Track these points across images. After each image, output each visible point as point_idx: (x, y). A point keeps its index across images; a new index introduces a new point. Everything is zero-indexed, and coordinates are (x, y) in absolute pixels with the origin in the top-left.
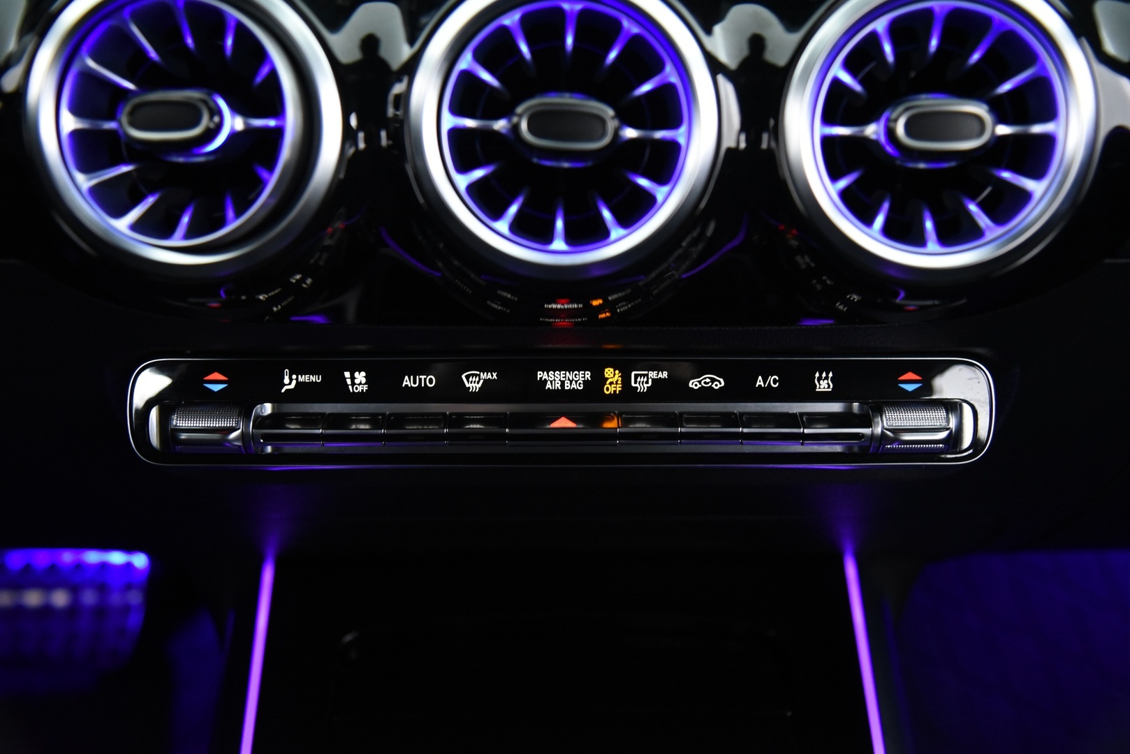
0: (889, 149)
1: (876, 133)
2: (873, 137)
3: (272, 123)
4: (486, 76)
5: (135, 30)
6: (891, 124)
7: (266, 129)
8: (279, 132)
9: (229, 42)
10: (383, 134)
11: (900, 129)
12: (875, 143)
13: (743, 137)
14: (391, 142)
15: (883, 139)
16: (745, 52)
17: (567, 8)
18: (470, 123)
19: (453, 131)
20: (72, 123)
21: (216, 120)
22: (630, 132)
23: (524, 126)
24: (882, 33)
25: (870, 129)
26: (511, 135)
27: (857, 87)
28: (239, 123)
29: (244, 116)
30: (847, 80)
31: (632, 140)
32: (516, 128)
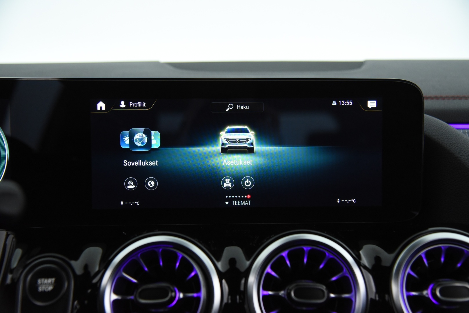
0: (433, 301)
1: (427, 294)
2: (427, 296)
3: (195, 295)
4: (273, 273)
5: (141, 261)
6: (434, 291)
7: (192, 297)
8: (199, 298)
9: (178, 264)
10: (238, 297)
11: (438, 294)
12: (428, 298)
13: (377, 296)
14: (241, 301)
15: (430, 297)
16: (373, 262)
17: (305, 249)
18: (270, 293)
19: (264, 296)
20: (114, 297)
21: (173, 294)
22: (332, 295)
23: (293, 294)
24: (423, 256)
25: (425, 293)
26: (286, 297)
27: (415, 276)
28: (181, 295)
29: (184, 292)
30: (412, 273)
31: (333, 298)
32: (289, 294)
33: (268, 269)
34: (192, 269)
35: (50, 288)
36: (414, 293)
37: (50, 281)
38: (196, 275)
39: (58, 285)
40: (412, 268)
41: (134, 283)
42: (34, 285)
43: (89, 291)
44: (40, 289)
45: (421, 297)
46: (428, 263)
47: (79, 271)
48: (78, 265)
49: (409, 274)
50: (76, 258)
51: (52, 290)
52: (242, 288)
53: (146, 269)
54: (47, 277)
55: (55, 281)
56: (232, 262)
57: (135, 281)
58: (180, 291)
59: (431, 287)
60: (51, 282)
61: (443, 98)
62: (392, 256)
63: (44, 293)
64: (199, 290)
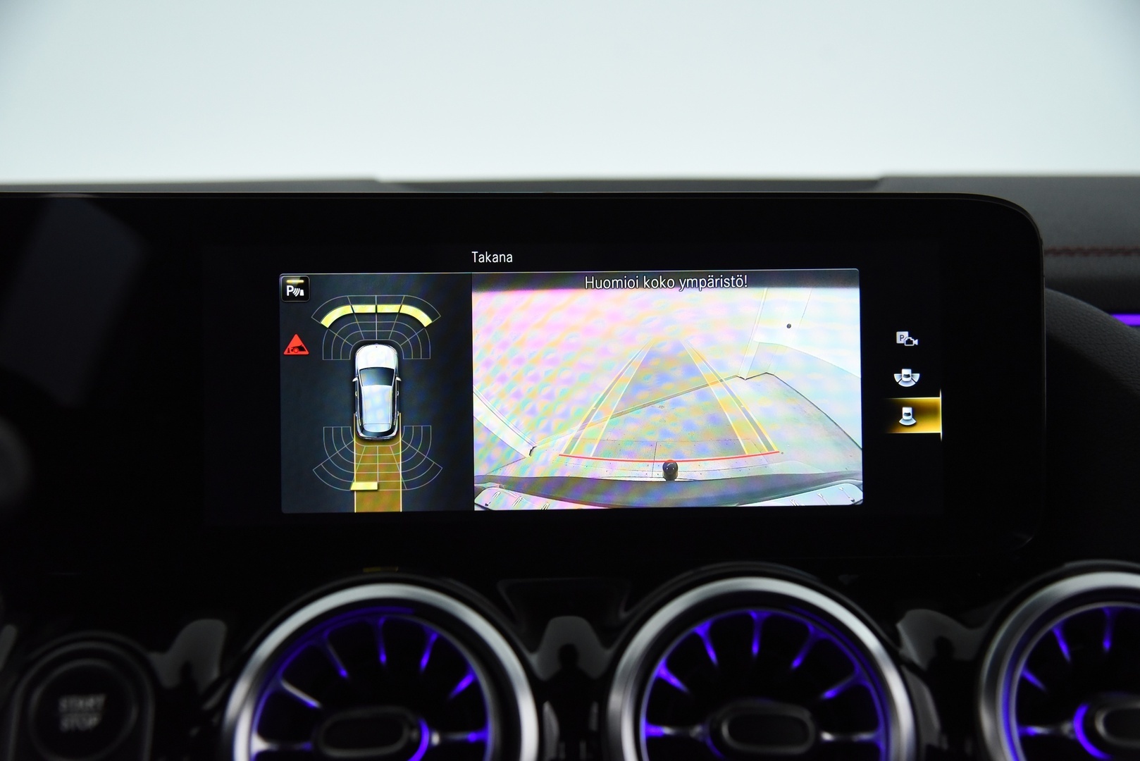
0: (1090, 749)
1: (1072, 731)
2: (1072, 736)
3: (471, 736)
4: (674, 681)
5: (331, 650)
6: (1089, 723)
7: (465, 743)
8: (482, 745)
9: (425, 660)
10: (583, 745)
11: (1100, 728)
12: (1075, 743)
13: (945, 739)
14: (589, 755)
15: (1081, 738)
17: (754, 616)
18: (667, 731)
19: (651, 740)
20: (259, 745)
21: (415, 735)
22: (827, 737)
23: (725, 731)
24: (1057, 633)
25: (1067, 728)
26: (709, 742)
27: (1039, 684)
28: (436, 739)
29: (442, 731)
30: (1032, 678)
31: (828, 743)
32: (715, 734)
33: (660, 669)
34: (464, 669)
35: (92, 721)
36: (1038, 730)
37: (91, 702)
38: (475, 685)
39: (112, 715)
40: (1030, 665)
41: (313, 709)
42: (49, 715)
43: (194, 731)
44: (67, 724)
45: (1057, 740)
46: (1072, 654)
47: (169, 678)
48: (165, 664)
49: (1023, 680)
50: (164, 647)
51: (97, 728)
52: (593, 724)
53: (344, 673)
54: (85, 692)
55: (107, 703)
56: (568, 654)
57: (313, 703)
58: (434, 727)
59: (1081, 712)
60: (95, 707)
61: (1085, 253)
62: (978, 633)
63: (76, 734)
64: (481, 724)
